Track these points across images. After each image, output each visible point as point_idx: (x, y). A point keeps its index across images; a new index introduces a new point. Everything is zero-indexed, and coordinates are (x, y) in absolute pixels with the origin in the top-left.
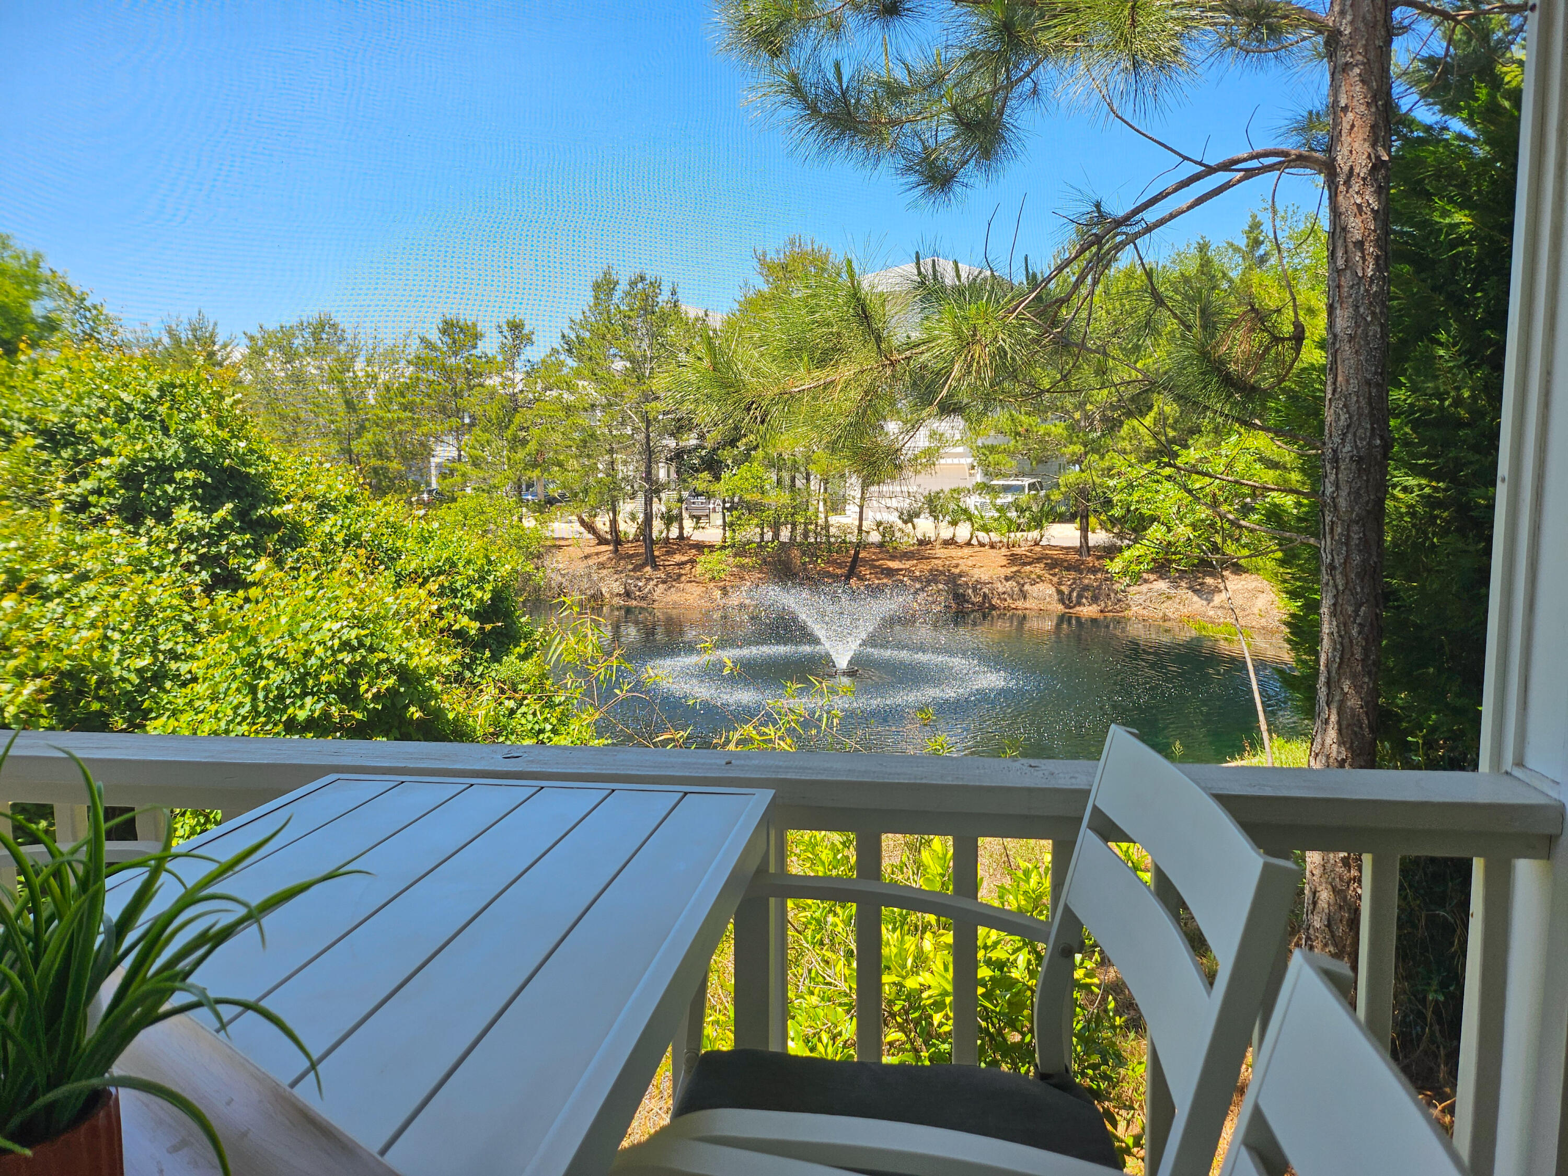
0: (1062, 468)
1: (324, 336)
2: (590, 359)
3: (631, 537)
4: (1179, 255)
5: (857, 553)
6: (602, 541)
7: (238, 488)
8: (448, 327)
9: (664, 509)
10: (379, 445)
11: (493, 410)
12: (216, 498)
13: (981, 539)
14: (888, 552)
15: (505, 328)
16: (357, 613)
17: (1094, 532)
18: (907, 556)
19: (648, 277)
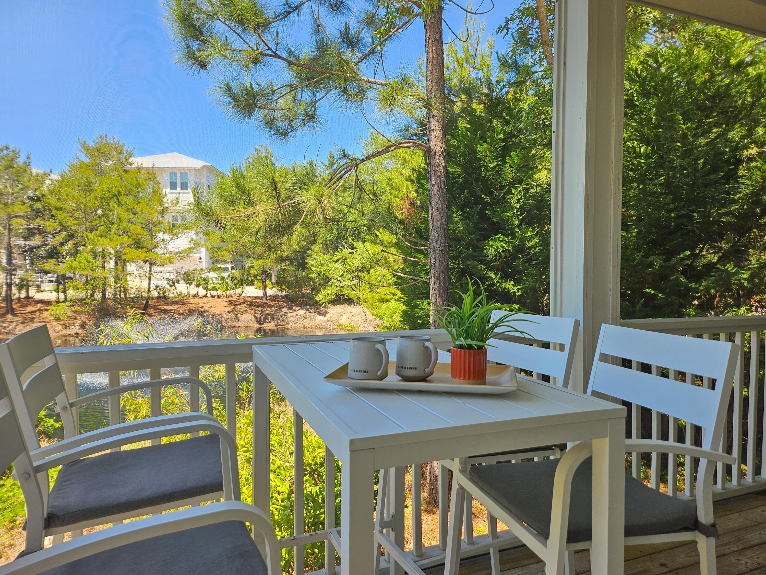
5: (147, 302)
13: (212, 294)
14: (163, 301)
18: (174, 303)
19: (11, 147)
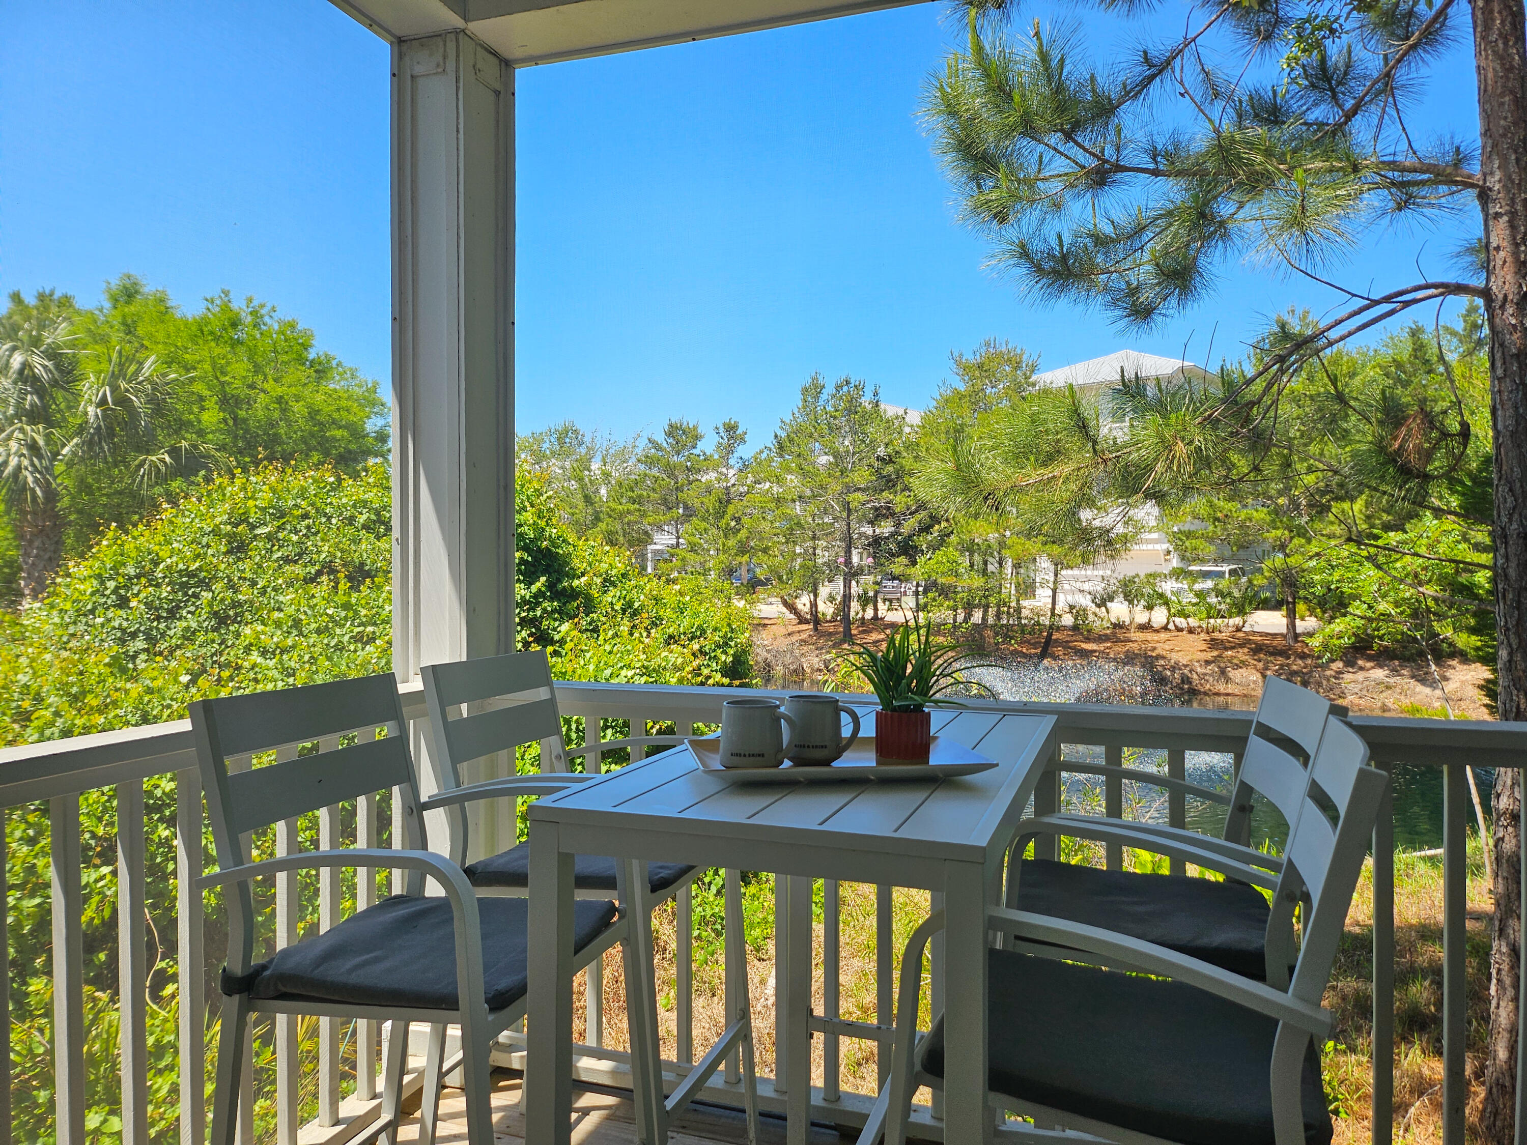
0: (1265, 554)
1: (567, 440)
2: (799, 455)
3: (829, 618)
4: (1392, 338)
5: (1050, 635)
6: (802, 621)
7: (548, 565)
8: (673, 431)
9: (861, 592)
10: (610, 533)
11: (710, 503)
12: (533, 573)
13: (1178, 624)
14: (1082, 634)
15: (722, 430)
16: (646, 664)
17: (1303, 619)
18: (1101, 639)
19: (852, 381)
